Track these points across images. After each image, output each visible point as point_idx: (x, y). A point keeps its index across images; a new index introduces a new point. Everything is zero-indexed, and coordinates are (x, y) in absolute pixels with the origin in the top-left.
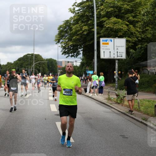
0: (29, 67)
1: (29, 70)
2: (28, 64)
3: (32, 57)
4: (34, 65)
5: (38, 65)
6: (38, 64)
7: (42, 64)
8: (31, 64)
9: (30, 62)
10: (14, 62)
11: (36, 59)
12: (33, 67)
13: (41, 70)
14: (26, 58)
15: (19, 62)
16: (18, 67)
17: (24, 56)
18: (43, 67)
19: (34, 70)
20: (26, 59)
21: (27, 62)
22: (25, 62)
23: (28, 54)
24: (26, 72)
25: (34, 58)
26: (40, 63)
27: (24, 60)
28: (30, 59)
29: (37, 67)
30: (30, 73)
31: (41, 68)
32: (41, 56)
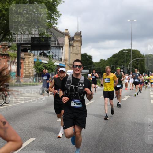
0: (125, 65)
1: (125, 68)
2: (124, 62)
3: (129, 53)
4: (131, 62)
5: (135, 63)
6: (135, 61)
7: (140, 61)
8: (127, 61)
9: (126, 58)
10: (108, 59)
11: (134, 55)
12: (130, 65)
13: (139, 69)
14: (122, 54)
15: (113, 59)
16: (113, 65)
17: (120, 52)
18: (141, 65)
19: (131, 68)
20: (121, 56)
21: (123, 59)
22: (120, 59)
23: (124, 50)
24: (122, 70)
25: (131, 54)
26: (138, 59)
27: (118, 57)
28: (127, 56)
29: (134, 65)
30: (126, 71)
31: (139, 66)
32: (139, 52)
